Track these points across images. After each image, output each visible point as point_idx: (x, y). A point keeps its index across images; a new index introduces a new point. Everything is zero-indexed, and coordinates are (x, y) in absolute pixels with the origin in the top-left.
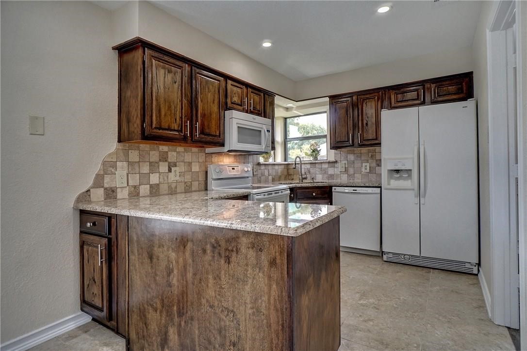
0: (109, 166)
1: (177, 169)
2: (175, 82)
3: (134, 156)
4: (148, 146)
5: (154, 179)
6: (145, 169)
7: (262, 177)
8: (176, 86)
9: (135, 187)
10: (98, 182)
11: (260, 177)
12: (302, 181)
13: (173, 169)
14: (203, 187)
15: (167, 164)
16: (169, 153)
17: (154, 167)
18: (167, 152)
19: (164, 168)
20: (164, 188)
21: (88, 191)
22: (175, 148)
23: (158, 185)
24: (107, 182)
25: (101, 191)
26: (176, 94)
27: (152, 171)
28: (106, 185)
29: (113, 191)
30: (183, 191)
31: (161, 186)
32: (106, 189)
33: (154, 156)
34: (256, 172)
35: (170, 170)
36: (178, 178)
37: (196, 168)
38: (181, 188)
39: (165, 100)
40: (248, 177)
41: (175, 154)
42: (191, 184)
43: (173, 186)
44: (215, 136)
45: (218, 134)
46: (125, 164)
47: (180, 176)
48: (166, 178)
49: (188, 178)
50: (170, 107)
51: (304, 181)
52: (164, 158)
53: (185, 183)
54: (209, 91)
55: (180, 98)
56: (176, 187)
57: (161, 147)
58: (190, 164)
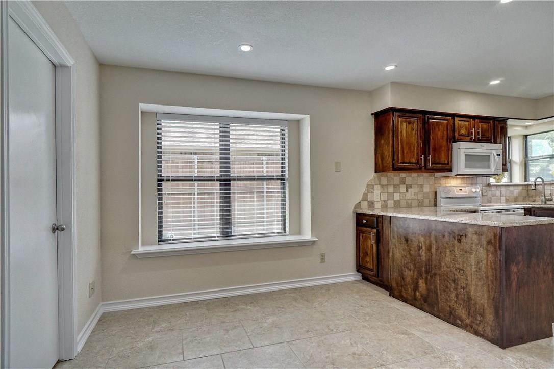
0: (370, 188)
1: (412, 189)
2: (413, 130)
3: (384, 181)
4: (392, 174)
5: (397, 196)
6: (391, 190)
7: (493, 198)
8: (414, 132)
9: (385, 201)
10: (365, 198)
11: (491, 198)
12: (546, 203)
13: (409, 190)
14: (432, 203)
15: (405, 186)
16: (407, 178)
17: (396, 187)
18: (405, 178)
19: (403, 189)
20: (403, 203)
21: (360, 202)
22: (410, 174)
23: (399, 201)
24: (370, 198)
25: (366, 203)
26: (414, 137)
27: (395, 191)
28: (369, 200)
29: (372, 203)
30: (417, 205)
31: (401, 201)
32: (369, 202)
33: (397, 180)
34: (485, 192)
35: (407, 191)
36: (413, 196)
37: (426, 189)
38: (415, 203)
39: (406, 143)
40: (476, 197)
41: (411, 179)
42: (423, 201)
43: (410, 202)
44: (444, 164)
45: (446, 162)
46: (379, 186)
47: (414, 195)
48: (404, 196)
49: (420, 196)
50: (410, 148)
51: (548, 203)
52: (403, 182)
53: (418, 200)
54: (439, 130)
55: (416, 140)
56: (411, 203)
57: (401, 174)
58: (422, 186)
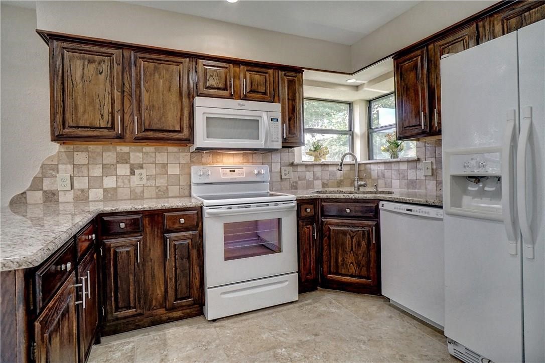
0: (49, 169)
1: (143, 171)
2: (101, 73)
3: (81, 158)
4: (100, 147)
5: (110, 182)
6: (97, 171)
7: (299, 182)
8: (102, 77)
9: (83, 191)
10: (37, 184)
11: (296, 182)
12: (359, 189)
13: (137, 171)
14: (187, 193)
15: (128, 166)
16: (131, 154)
17: (108, 169)
18: (129, 153)
19: (123, 170)
20: (124, 193)
21: (25, 193)
22: (140, 148)
23: (115, 189)
24: (47, 185)
25: (39, 194)
26: (102, 86)
27: (106, 174)
28: (45, 188)
29: (54, 194)
30: (155, 196)
31: (120, 190)
32: (45, 192)
33: (110, 156)
34: (285, 175)
35: (133, 173)
36: (144, 182)
37: (174, 170)
38: (150, 193)
41: (141, 155)
42: (167, 189)
43: (138, 190)
46: (70, 167)
47: (147, 180)
48: (126, 181)
49: (162, 182)
51: (362, 189)
52: (123, 159)
53: (157, 187)
55: (108, 89)
56: (143, 192)
57: (119, 148)
58: (165, 166)
